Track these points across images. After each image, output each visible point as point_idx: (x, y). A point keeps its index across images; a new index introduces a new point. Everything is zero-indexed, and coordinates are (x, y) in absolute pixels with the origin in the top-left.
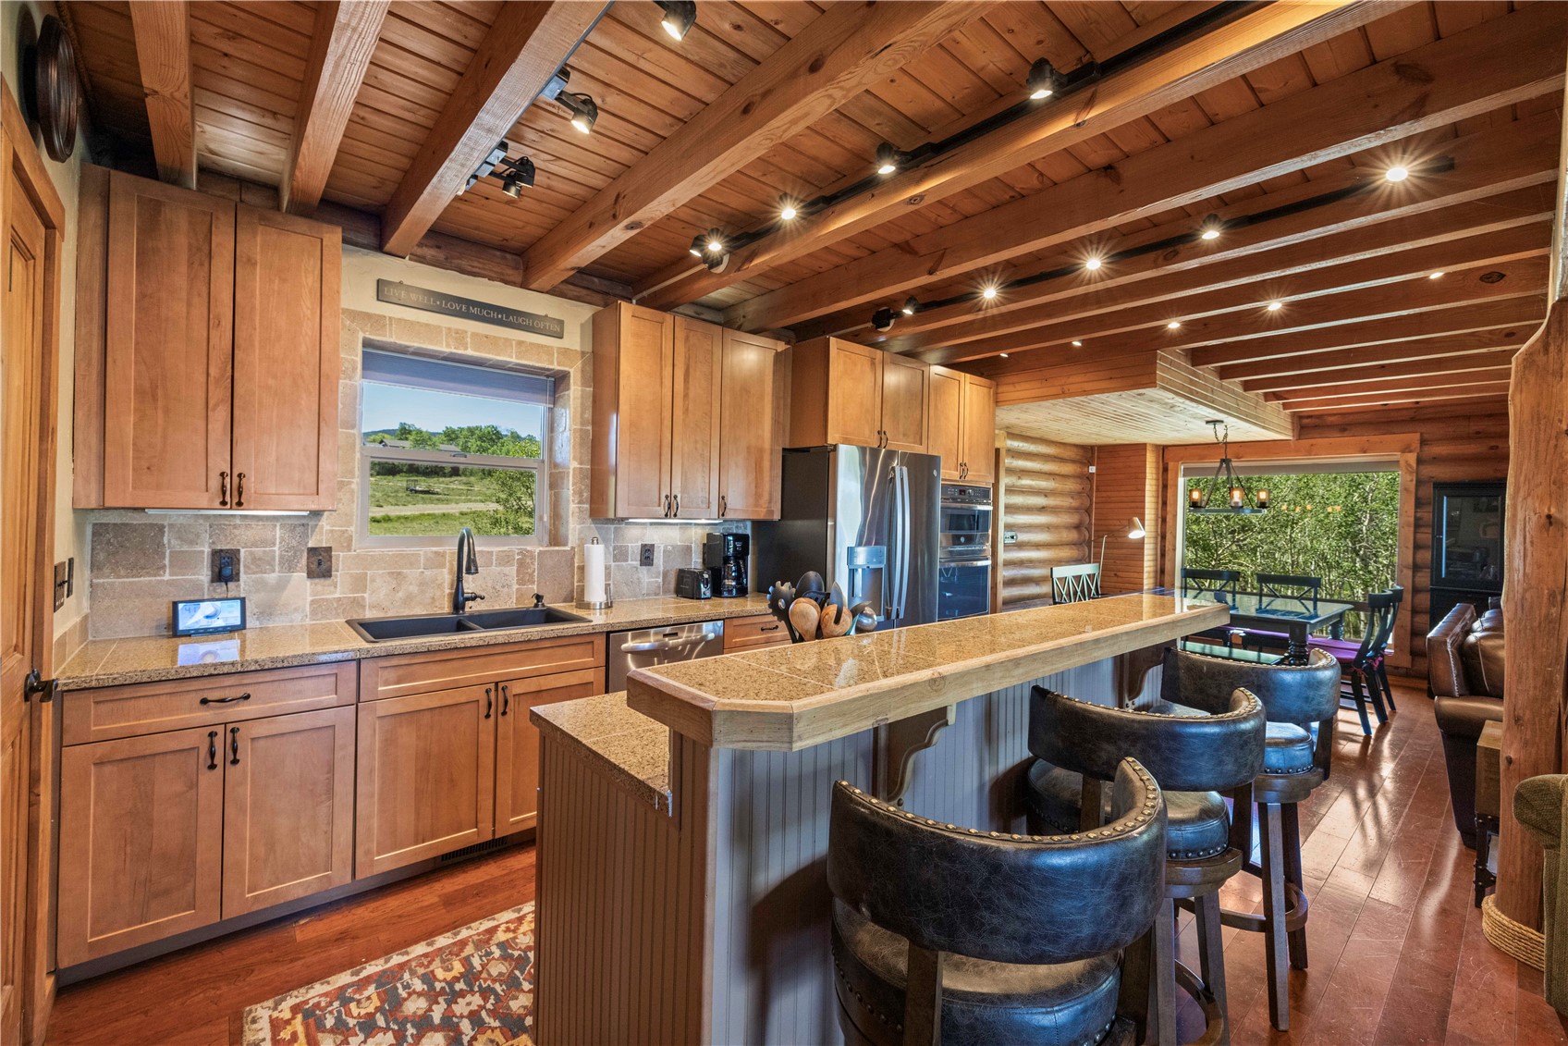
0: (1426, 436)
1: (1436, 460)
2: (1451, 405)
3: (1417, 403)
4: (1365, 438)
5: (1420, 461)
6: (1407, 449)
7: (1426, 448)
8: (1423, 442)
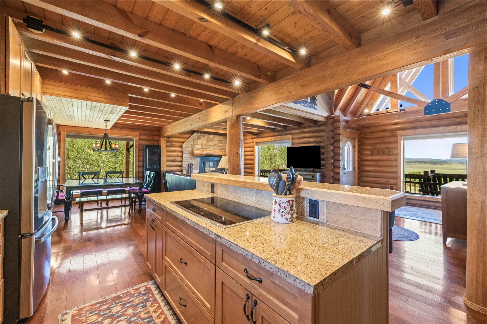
0: (140, 134)
1: (142, 140)
2: (145, 126)
3: (139, 124)
4: (127, 132)
5: (139, 140)
6: (136, 136)
7: (140, 136)
8: (140, 135)
